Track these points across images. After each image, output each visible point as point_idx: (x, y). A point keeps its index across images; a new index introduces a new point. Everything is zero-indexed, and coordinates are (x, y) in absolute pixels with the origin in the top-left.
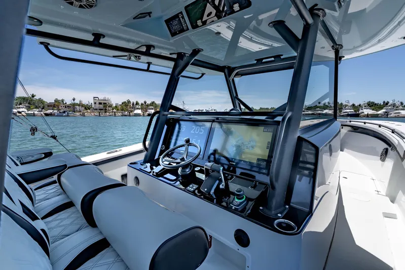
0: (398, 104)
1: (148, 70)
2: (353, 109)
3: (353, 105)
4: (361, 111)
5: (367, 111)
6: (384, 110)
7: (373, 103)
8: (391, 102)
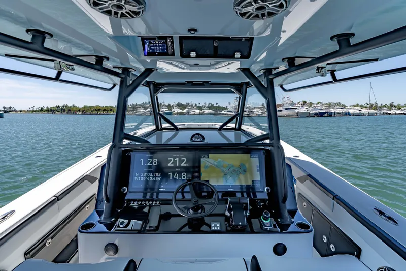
0: (194, 105)
1: (57, 78)
2: (168, 109)
3: (169, 105)
4: (173, 110)
5: (177, 110)
6: (187, 110)
7: (181, 104)
8: (190, 104)
